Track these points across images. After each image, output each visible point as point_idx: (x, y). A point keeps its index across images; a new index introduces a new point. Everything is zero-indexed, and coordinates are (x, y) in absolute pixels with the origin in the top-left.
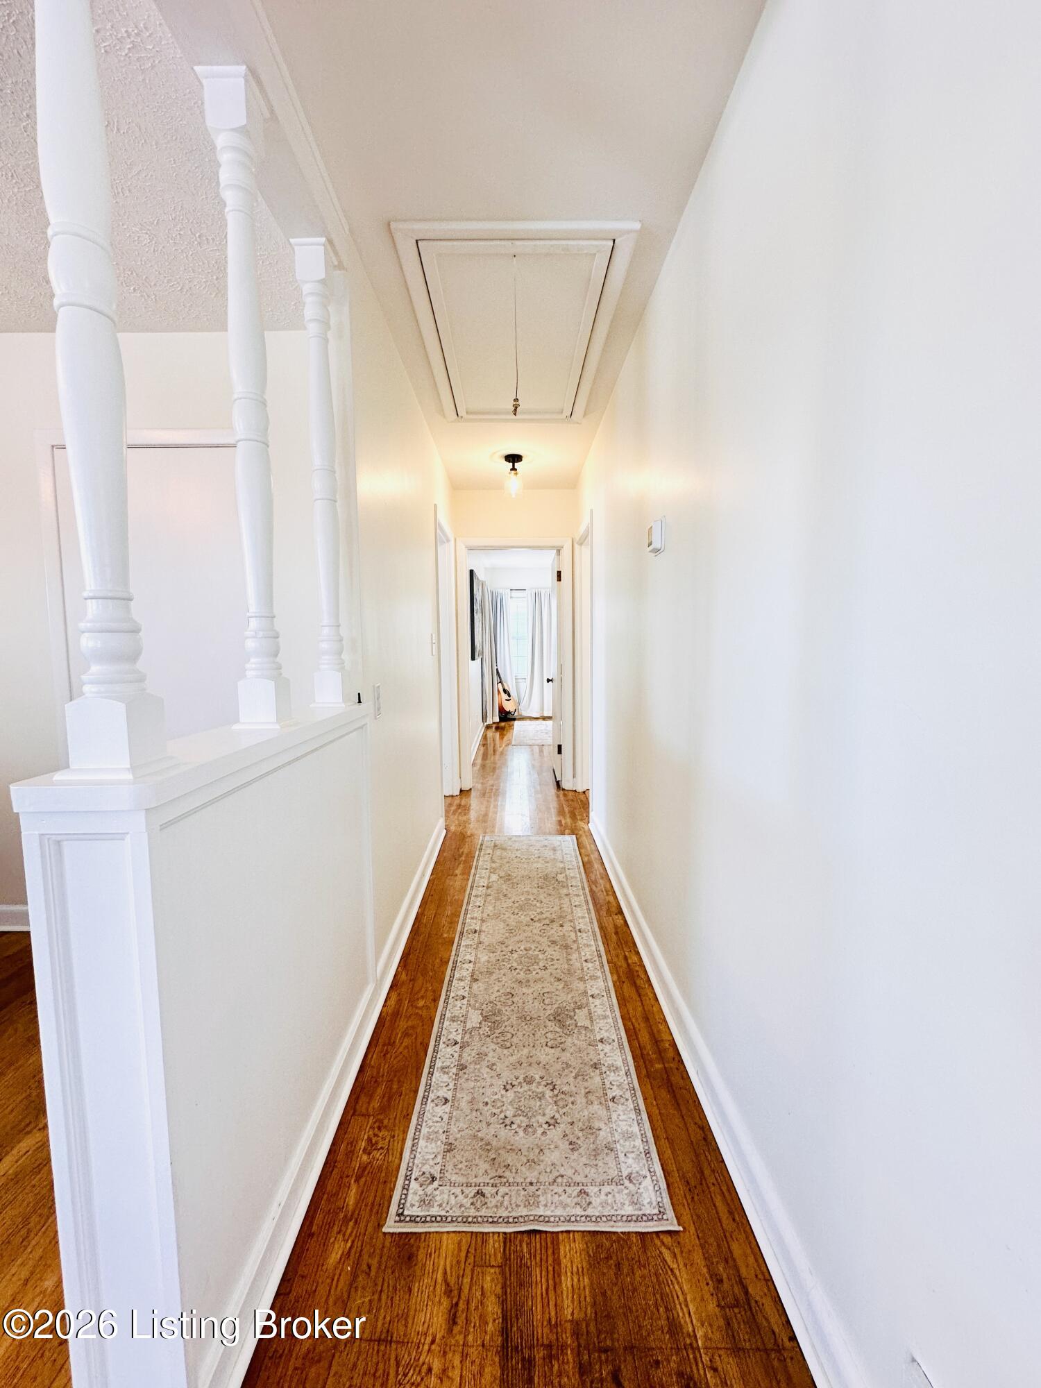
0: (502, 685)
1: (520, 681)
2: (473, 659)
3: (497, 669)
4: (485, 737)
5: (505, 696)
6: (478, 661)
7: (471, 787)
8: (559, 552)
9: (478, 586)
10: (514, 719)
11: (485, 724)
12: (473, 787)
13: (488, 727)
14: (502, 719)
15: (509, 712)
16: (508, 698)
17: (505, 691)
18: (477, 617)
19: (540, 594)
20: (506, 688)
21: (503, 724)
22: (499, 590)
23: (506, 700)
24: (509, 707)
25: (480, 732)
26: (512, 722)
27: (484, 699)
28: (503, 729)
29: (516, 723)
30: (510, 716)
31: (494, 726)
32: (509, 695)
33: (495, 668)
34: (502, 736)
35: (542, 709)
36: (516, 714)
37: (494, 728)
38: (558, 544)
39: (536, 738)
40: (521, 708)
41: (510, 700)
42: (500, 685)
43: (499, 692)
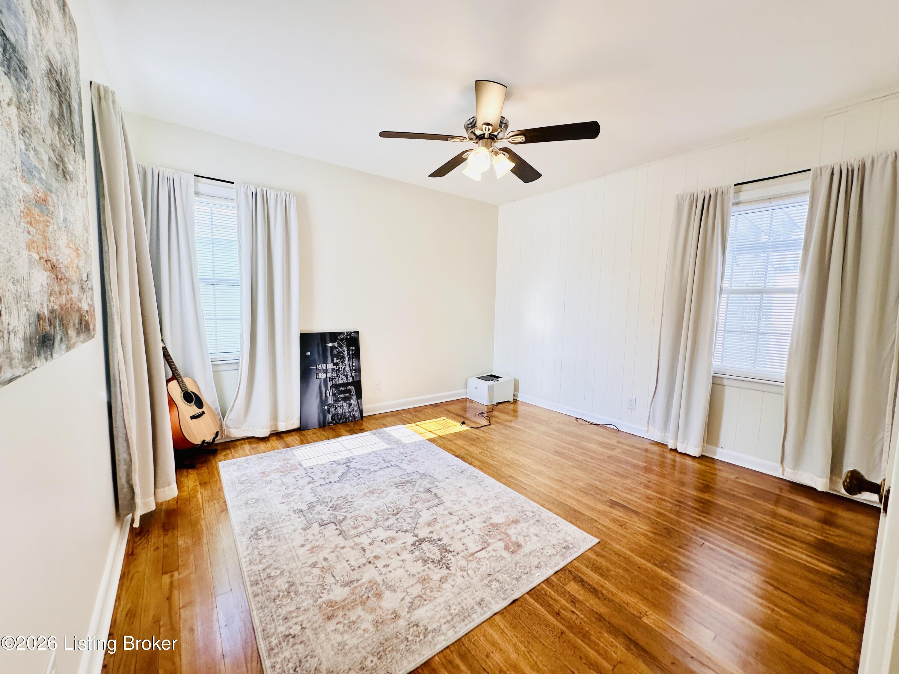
0: (182, 384)
1: (222, 368)
3: (164, 348)
5: (188, 410)
15: (202, 444)
16: (198, 411)
17: (189, 397)
19: (265, 198)
20: (191, 388)
23: (193, 417)
24: (201, 432)
26: (215, 466)
32: (199, 403)
35: (275, 417)
40: (228, 423)
41: (203, 413)
42: (175, 388)
43: (172, 403)
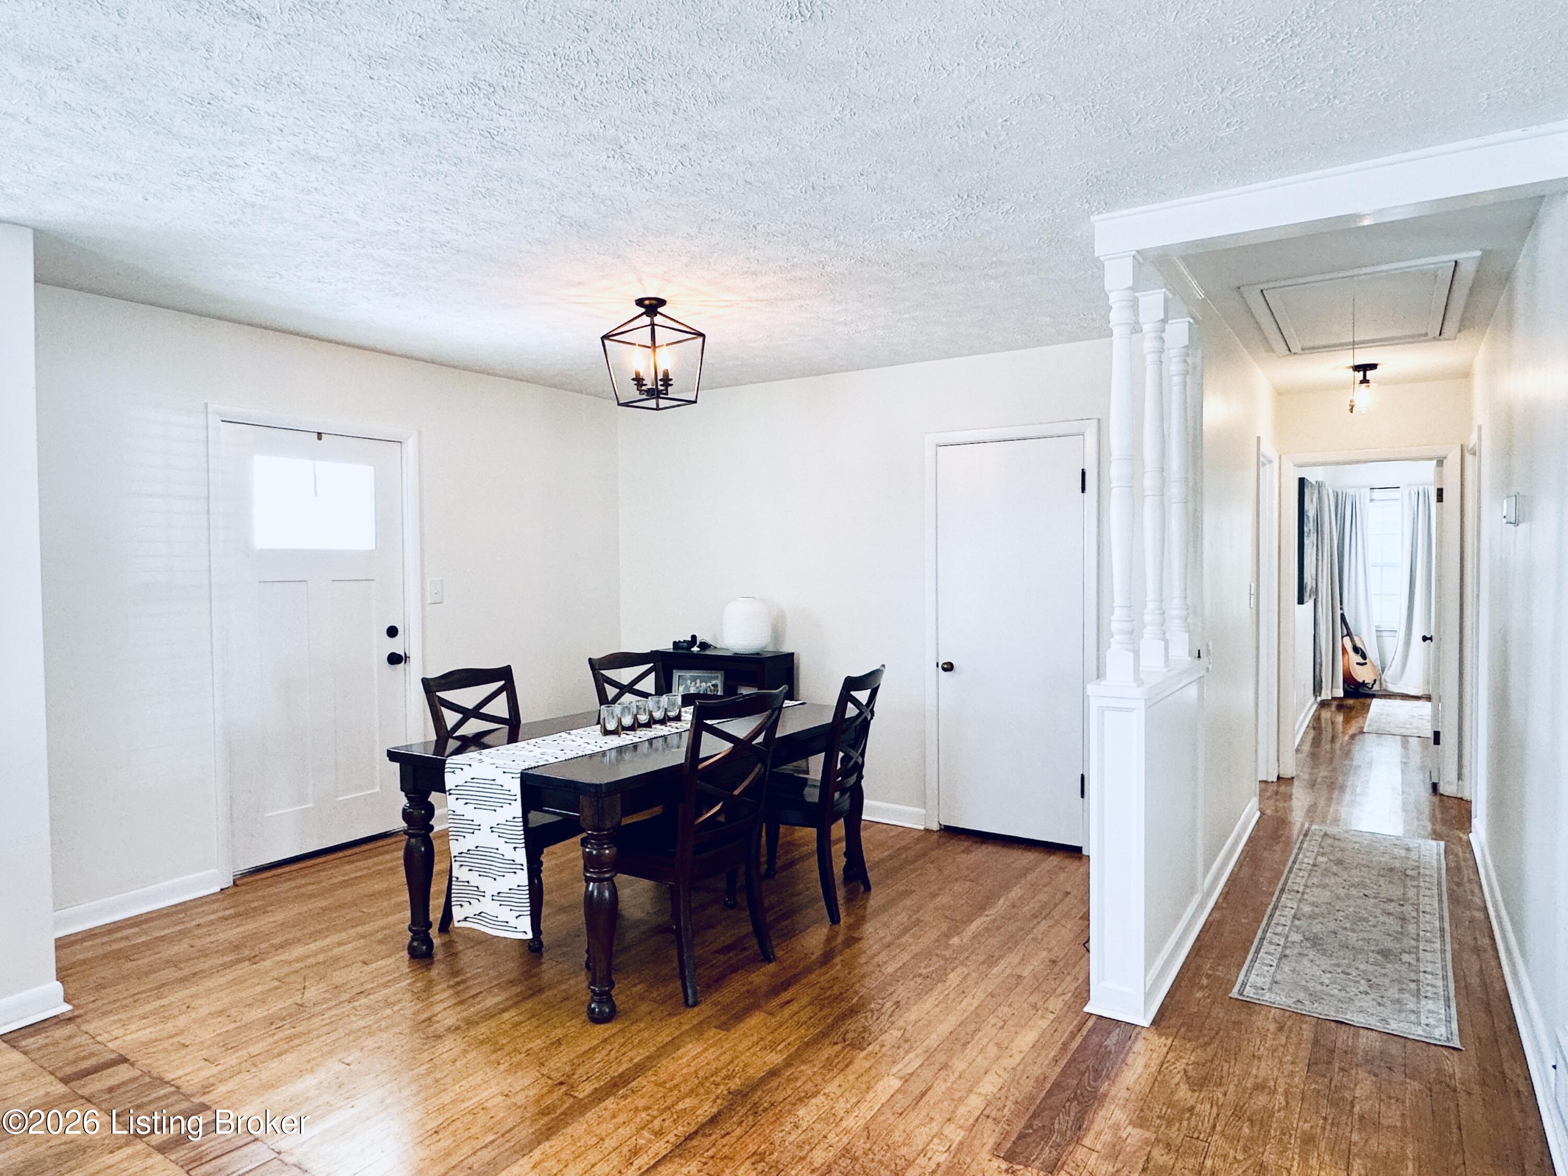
0: (1352, 640)
1: (1384, 634)
2: (1301, 601)
3: (1342, 616)
4: (1317, 718)
5: (1355, 658)
6: (1309, 604)
7: (1294, 774)
8: (1440, 463)
9: (1312, 494)
10: (1373, 696)
11: (1319, 699)
12: (1298, 776)
13: (1324, 704)
14: (1347, 694)
15: (1364, 684)
16: (1362, 661)
17: (1356, 650)
18: (1309, 542)
20: (1359, 645)
21: (1351, 702)
22: (1348, 490)
23: (1358, 664)
24: (1363, 675)
25: (1309, 710)
26: (1368, 700)
27: (1318, 660)
28: (1351, 708)
29: (1375, 702)
30: (1367, 691)
31: (1335, 703)
32: (1364, 656)
33: (1339, 612)
34: (1347, 721)
36: (1376, 687)
37: (1333, 708)
38: (1440, 453)
39: (1408, 726)
40: (1388, 679)
41: (1366, 664)
42: (1347, 641)
43: (1344, 650)
